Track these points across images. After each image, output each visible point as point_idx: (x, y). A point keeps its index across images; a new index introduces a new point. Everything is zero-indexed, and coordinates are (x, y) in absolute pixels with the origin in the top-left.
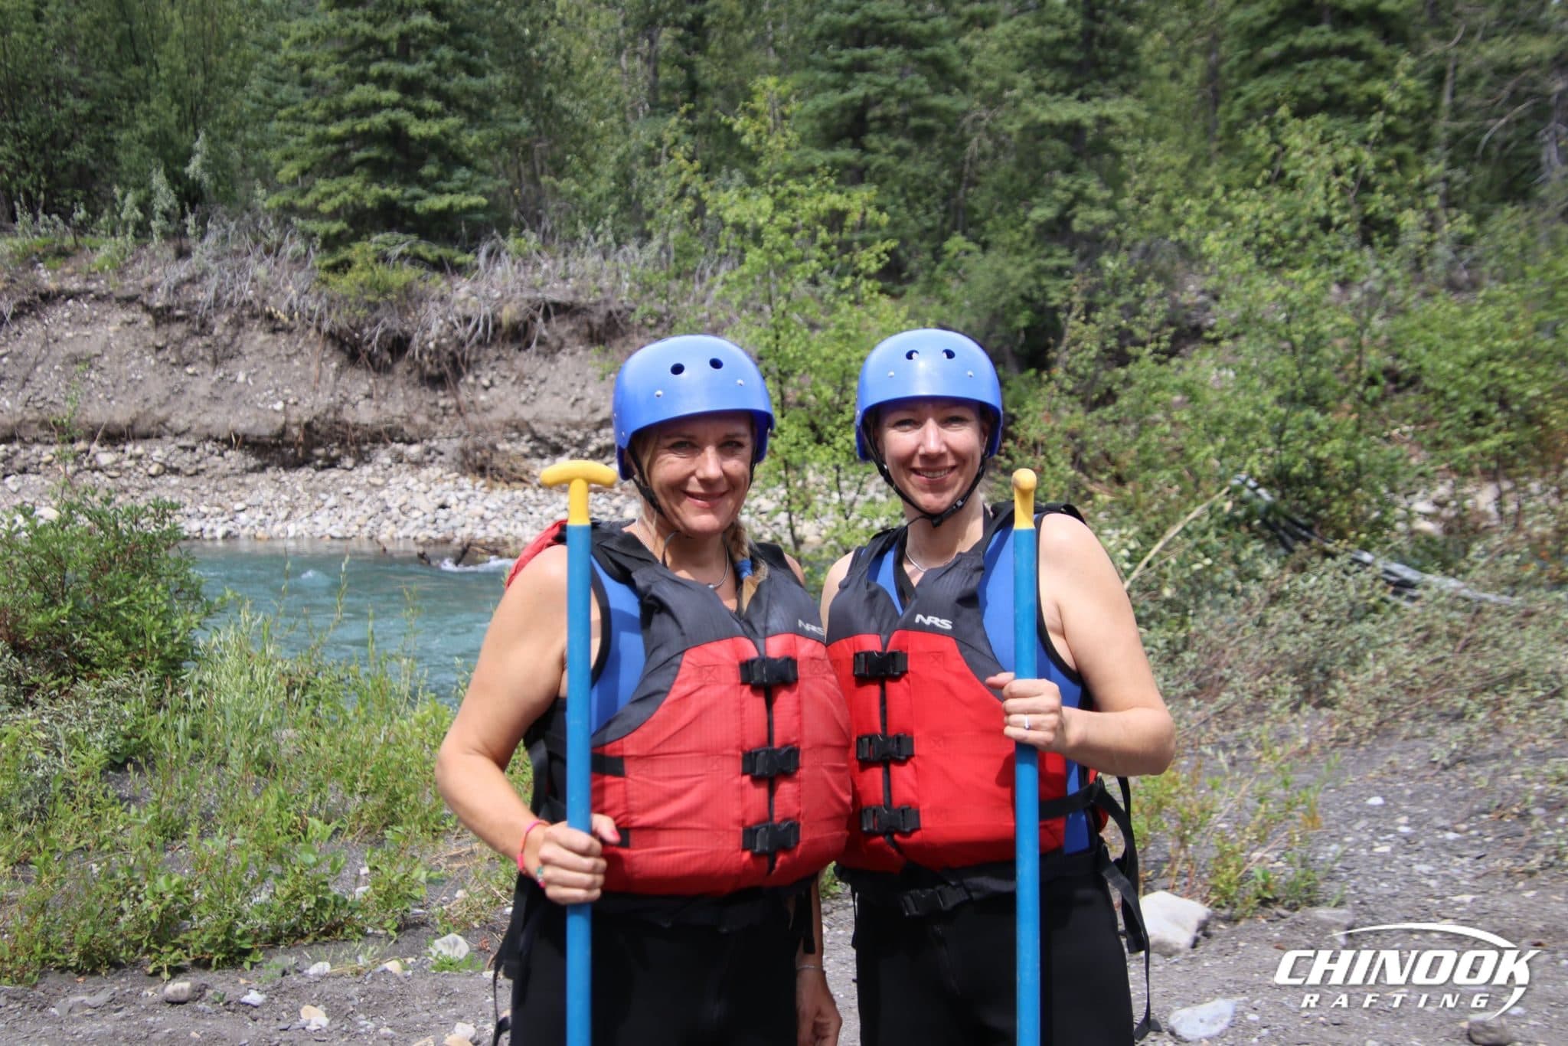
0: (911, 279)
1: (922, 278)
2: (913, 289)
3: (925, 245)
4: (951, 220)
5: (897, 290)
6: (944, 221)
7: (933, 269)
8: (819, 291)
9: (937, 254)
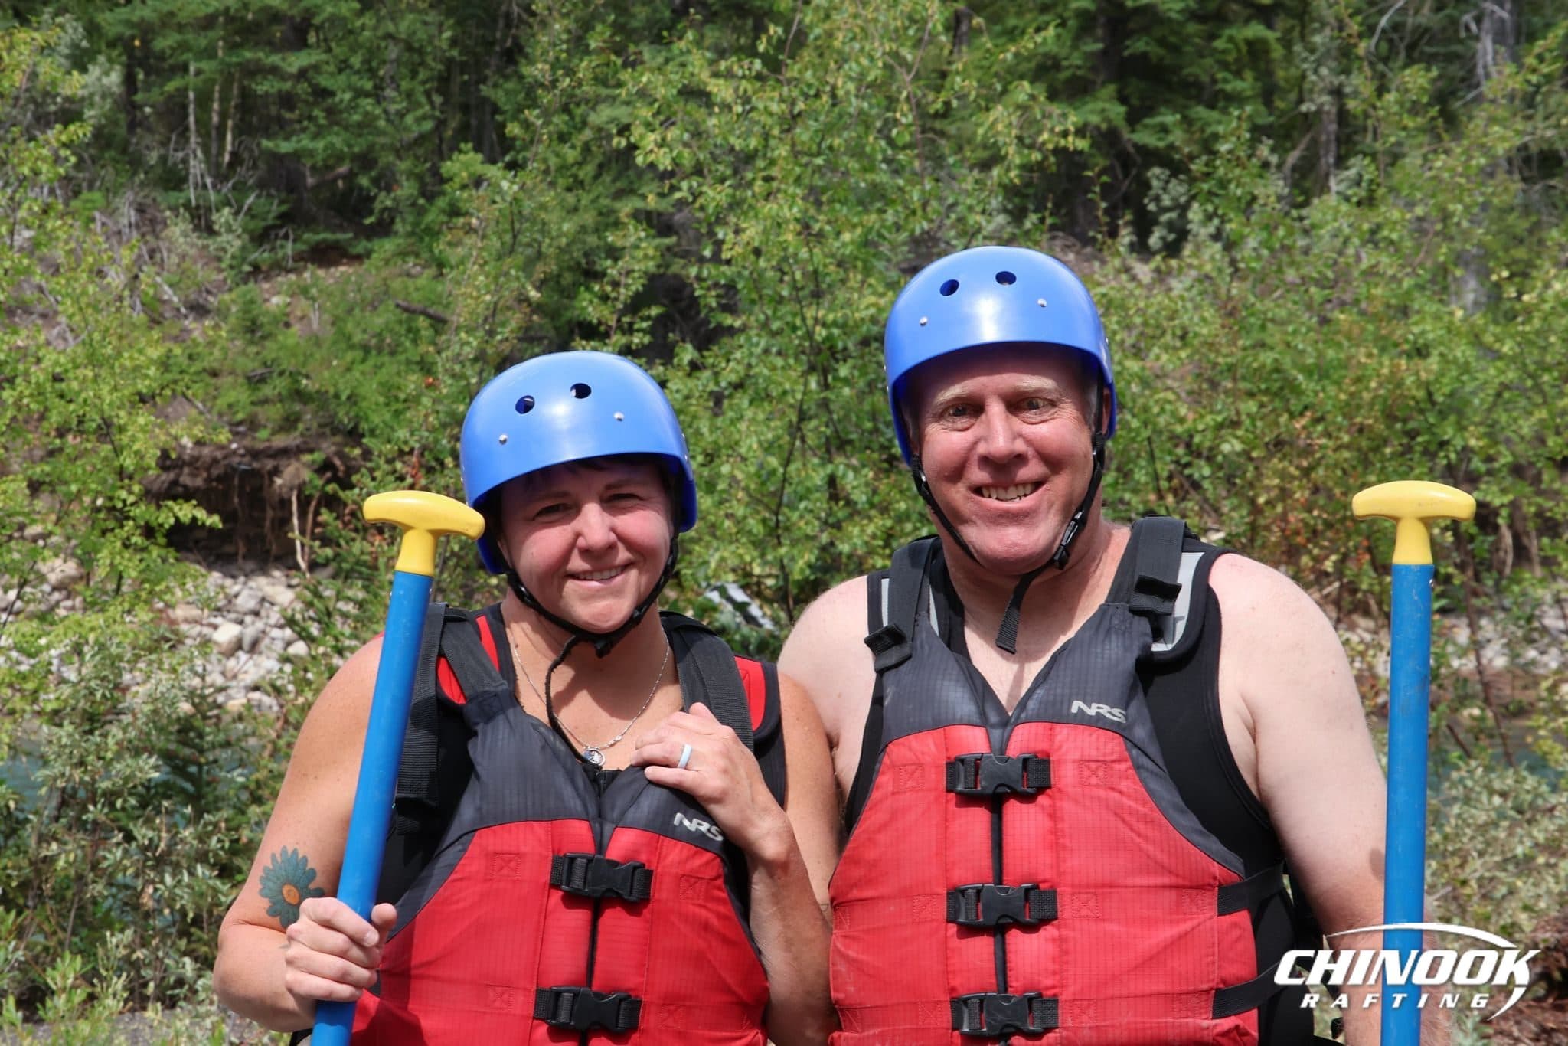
0: (383, 229)
1: (399, 226)
2: (386, 246)
3: (403, 165)
4: (453, 124)
5: (360, 247)
6: (441, 124)
7: (421, 212)
8: (213, 244)
9: (432, 185)
